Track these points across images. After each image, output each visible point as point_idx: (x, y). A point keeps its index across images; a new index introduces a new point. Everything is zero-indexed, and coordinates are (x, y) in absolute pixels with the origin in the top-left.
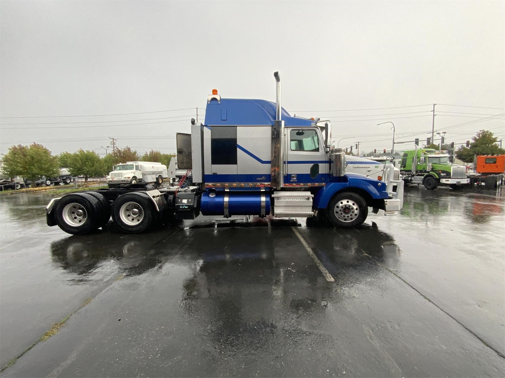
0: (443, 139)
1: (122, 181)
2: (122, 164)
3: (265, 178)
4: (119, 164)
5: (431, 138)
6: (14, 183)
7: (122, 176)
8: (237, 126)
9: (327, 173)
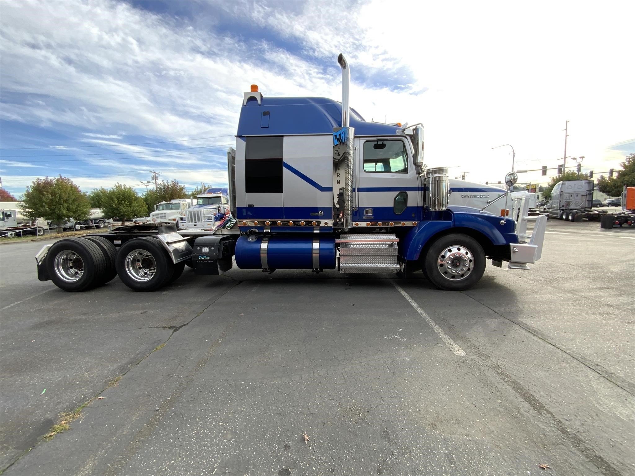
0: (579, 167)
1: (166, 224)
2: (166, 203)
3: (323, 213)
4: (162, 203)
5: (563, 166)
6: (35, 227)
7: (165, 218)
8: (283, 136)
9: (419, 205)
